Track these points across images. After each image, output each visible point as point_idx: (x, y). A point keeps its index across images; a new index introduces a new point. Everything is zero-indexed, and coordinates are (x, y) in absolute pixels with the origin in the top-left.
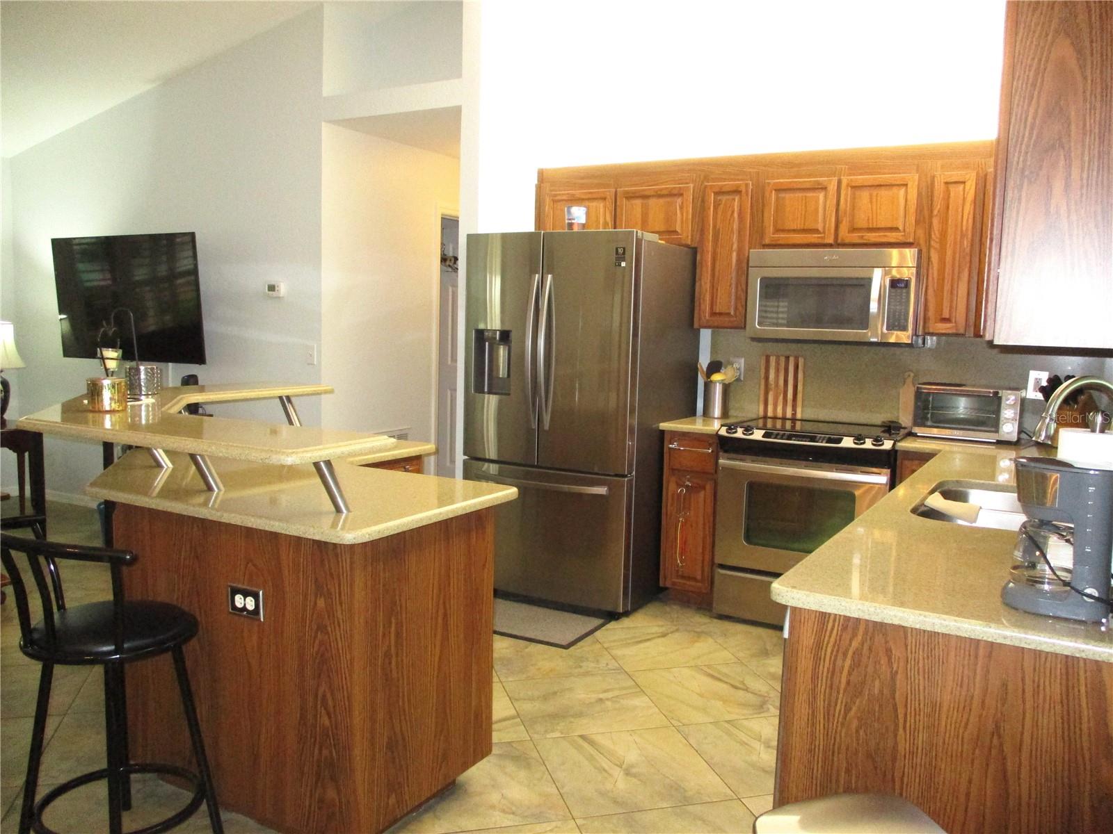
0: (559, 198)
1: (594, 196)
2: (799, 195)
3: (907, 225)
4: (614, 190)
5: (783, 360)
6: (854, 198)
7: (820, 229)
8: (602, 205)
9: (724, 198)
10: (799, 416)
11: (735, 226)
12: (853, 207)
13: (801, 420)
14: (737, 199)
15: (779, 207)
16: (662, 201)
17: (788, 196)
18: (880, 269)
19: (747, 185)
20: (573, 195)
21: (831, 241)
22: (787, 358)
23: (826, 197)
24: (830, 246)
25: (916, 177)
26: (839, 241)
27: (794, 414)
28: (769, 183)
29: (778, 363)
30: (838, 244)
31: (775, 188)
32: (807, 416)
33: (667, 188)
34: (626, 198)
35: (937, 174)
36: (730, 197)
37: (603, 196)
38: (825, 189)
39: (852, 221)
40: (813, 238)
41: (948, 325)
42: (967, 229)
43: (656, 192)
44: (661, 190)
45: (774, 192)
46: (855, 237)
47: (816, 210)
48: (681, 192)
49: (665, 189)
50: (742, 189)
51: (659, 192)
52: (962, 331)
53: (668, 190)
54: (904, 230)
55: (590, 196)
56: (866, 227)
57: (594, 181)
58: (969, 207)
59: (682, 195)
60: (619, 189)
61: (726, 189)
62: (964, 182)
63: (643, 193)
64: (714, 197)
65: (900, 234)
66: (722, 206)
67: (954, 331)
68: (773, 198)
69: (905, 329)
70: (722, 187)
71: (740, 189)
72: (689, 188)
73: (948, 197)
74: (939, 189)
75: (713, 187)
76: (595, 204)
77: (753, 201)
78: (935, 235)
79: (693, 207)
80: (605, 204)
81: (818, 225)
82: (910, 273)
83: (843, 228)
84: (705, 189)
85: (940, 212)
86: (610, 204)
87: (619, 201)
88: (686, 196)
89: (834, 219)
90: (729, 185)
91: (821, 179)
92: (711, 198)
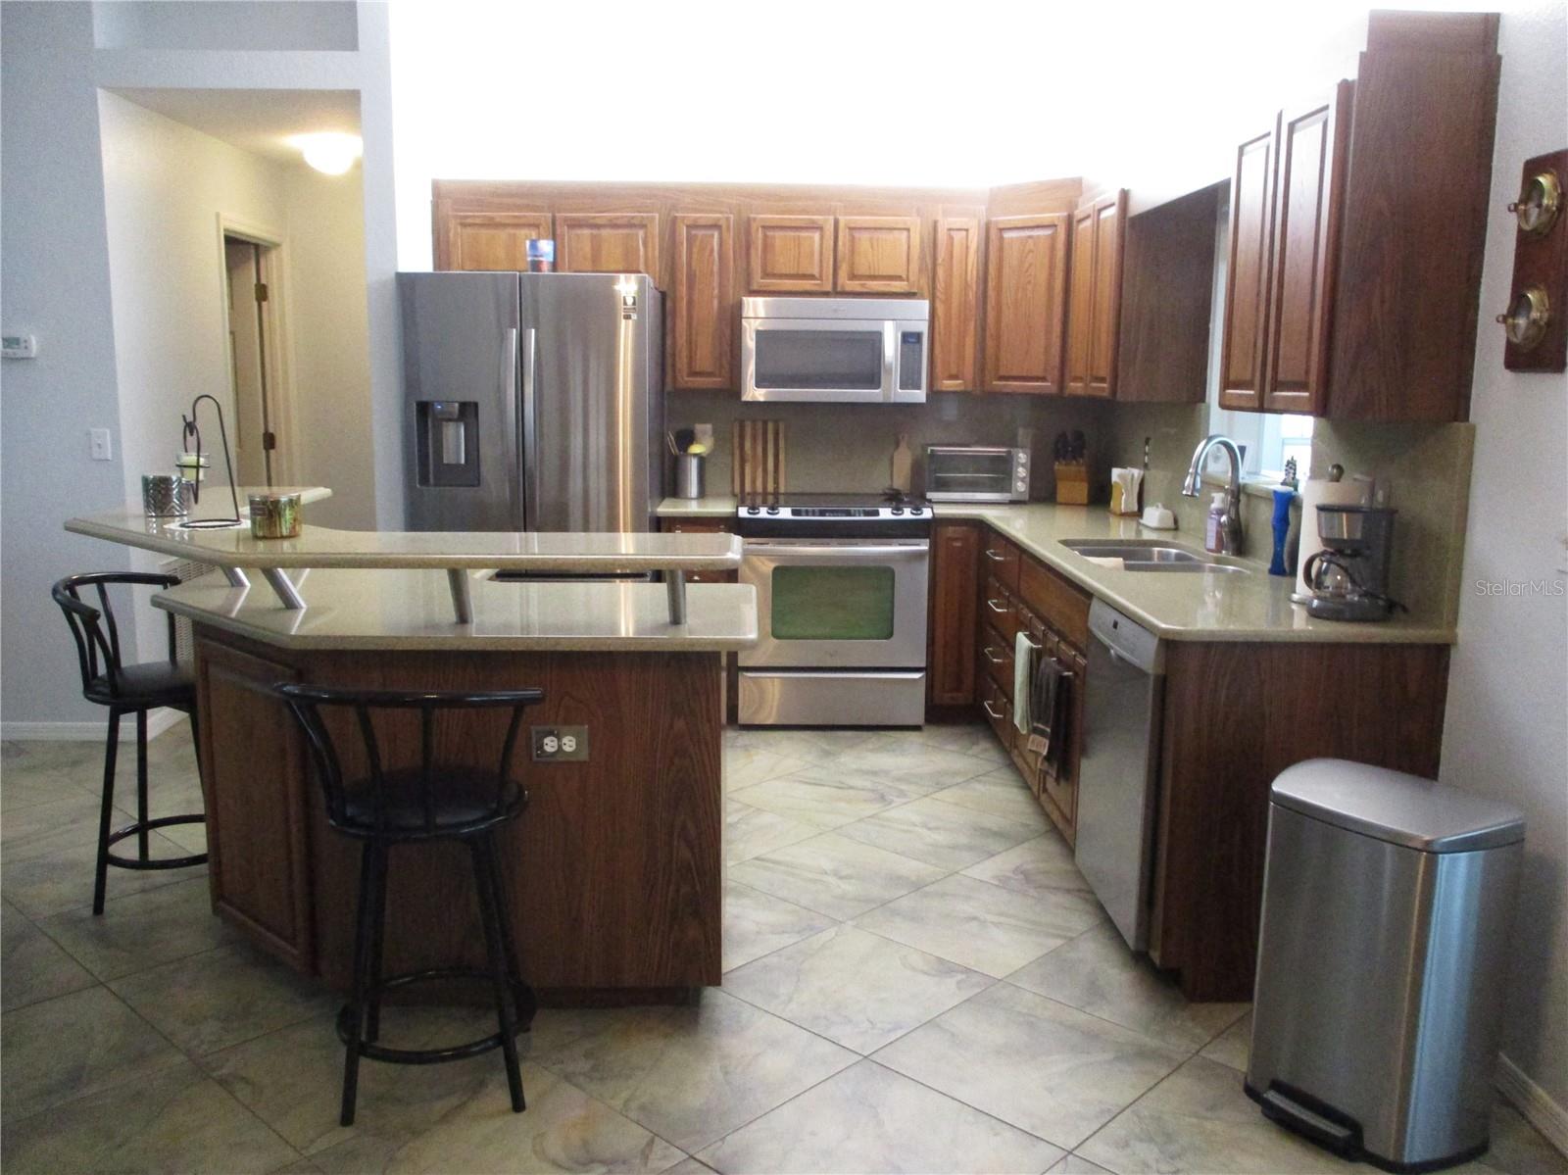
0: (469, 221)
1: (522, 221)
2: (791, 234)
3: (911, 274)
4: (550, 215)
5: (760, 425)
6: (853, 239)
7: (817, 275)
8: (534, 234)
9: (700, 233)
10: (782, 489)
11: (716, 268)
12: (853, 251)
13: (785, 494)
14: (716, 234)
15: (767, 247)
16: (618, 231)
17: (778, 234)
18: (891, 322)
19: (728, 219)
20: (492, 218)
21: (829, 287)
22: (765, 423)
23: (822, 238)
24: (826, 294)
25: (919, 221)
26: (839, 289)
27: (777, 488)
28: (755, 219)
29: (754, 429)
30: (837, 292)
31: (763, 224)
32: (792, 490)
34: (567, 226)
35: (940, 218)
36: (709, 232)
37: (537, 222)
38: (820, 229)
39: (852, 265)
40: (807, 285)
41: (957, 382)
42: (972, 279)
43: (610, 220)
44: (617, 218)
45: (760, 229)
46: (854, 286)
47: (812, 254)
48: (646, 222)
49: (623, 217)
50: (723, 223)
51: (615, 222)
52: (970, 388)
53: (626, 219)
54: (908, 280)
55: (516, 221)
56: (868, 274)
57: (519, 201)
58: (972, 258)
59: (643, 226)
60: (557, 215)
61: (702, 222)
62: (967, 230)
63: (592, 221)
64: (688, 232)
65: (906, 283)
66: (698, 243)
67: (962, 388)
68: (760, 235)
69: (919, 387)
70: (696, 219)
71: (720, 223)
72: (653, 218)
73: (952, 244)
74: (942, 236)
75: (684, 218)
76: (524, 232)
77: (736, 239)
78: (940, 285)
79: (660, 242)
80: (538, 233)
81: (815, 271)
82: (921, 325)
83: (843, 273)
84: (675, 221)
85: (944, 260)
86: (546, 233)
87: (559, 230)
88: (651, 228)
89: (831, 263)
90: (705, 218)
91: (815, 217)
92: (683, 232)
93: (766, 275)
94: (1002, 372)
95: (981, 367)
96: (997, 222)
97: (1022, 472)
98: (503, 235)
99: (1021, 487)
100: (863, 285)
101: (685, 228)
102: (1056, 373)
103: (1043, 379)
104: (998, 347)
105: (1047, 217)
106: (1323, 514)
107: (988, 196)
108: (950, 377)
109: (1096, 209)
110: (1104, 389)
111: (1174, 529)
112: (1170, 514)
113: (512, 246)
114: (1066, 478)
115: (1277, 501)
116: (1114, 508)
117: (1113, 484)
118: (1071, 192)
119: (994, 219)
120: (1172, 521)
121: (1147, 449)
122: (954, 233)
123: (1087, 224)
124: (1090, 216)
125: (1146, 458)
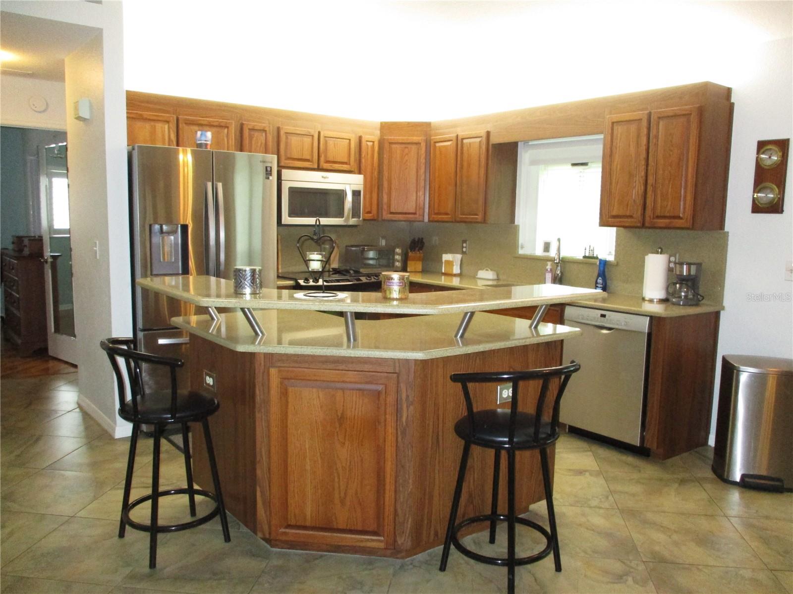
1: (160, 118)
2: (299, 138)
3: (350, 162)
4: (175, 116)
6: (327, 143)
7: (310, 160)
8: (166, 126)
9: (256, 133)
12: (326, 149)
14: (264, 134)
15: (287, 143)
17: (292, 137)
18: (348, 185)
19: (270, 127)
20: (141, 115)
23: (313, 141)
24: (314, 169)
25: (354, 136)
26: (321, 167)
28: (282, 128)
31: (286, 131)
33: (218, 121)
34: (186, 124)
35: (363, 135)
36: (260, 133)
37: (168, 120)
38: (312, 136)
39: (326, 156)
40: (306, 164)
41: (371, 215)
42: (376, 166)
45: (284, 134)
46: (327, 166)
48: (228, 125)
49: (215, 121)
50: (267, 129)
51: (212, 123)
52: (374, 217)
53: (217, 123)
54: (349, 164)
55: (155, 118)
56: (333, 160)
57: (156, 107)
58: (376, 156)
59: (228, 127)
60: (180, 117)
61: (256, 128)
62: (373, 142)
63: (200, 122)
64: (249, 132)
65: (349, 166)
66: (255, 139)
68: (284, 136)
69: (359, 217)
70: (254, 126)
71: (266, 129)
72: (231, 123)
73: (367, 148)
74: (363, 143)
75: (248, 125)
76: (159, 126)
77: (273, 138)
78: (363, 168)
79: (235, 135)
80: (169, 126)
81: (308, 157)
82: (360, 187)
83: (322, 159)
84: (242, 125)
85: (365, 156)
86: (173, 125)
87: (180, 126)
88: (230, 128)
89: (317, 155)
90: (259, 126)
91: (310, 130)
92: (246, 132)
93: (288, 158)
94: (393, 210)
95: (381, 208)
96: (387, 139)
97: (398, 257)
98: (147, 126)
99: (398, 263)
100: (331, 166)
101: (248, 130)
104: (389, 199)
105: (415, 138)
107: (379, 126)
108: (369, 212)
109: (460, 138)
110: (476, 218)
111: (498, 279)
112: (495, 273)
113: (153, 132)
114: (414, 259)
115: (600, 263)
116: (446, 272)
117: (443, 261)
118: (425, 128)
119: (385, 137)
120: (495, 277)
121: (465, 245)
122: (367, 145)
123: (449, 143)
124: (452, 140)
125: (464, 249)
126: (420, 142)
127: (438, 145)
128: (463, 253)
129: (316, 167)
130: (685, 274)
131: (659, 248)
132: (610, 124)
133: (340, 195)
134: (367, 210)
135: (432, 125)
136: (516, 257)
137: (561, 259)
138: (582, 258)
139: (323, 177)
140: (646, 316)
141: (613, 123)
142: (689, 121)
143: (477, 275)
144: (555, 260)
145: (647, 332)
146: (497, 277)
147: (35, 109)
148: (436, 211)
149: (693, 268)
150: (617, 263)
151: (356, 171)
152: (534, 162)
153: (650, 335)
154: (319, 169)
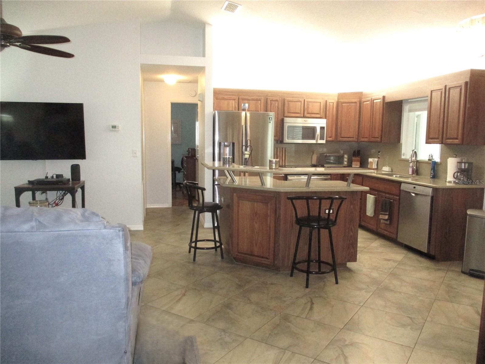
0: (218, 98)
1: (231, 98)
2: (294, 103)
4: (238, 97)
5: (281, 149)
6: (308, 105)
9: (273, 102)
11: (277, 111)
12: (308, 107)
14: (277, 102)
15: (288, 106)
16: (254, 101)
17: (291, 103)
18: (318, 124)
19: (280, 99)
20: (224, 98)
23: (301, 104)
25: (322, 100)
28: (286, 99)
31: (288, 100)
32: (287, 165)
34: (242, 100)
35: (327, 100)
36: (275, 102)
37: (234, 98)
38: (301, 102)
39: (308, 111)
40: (298, 115)
42: (334, 115)
43: (252, 99)
46: (308, 115)
47: (299, 108)
48: (260, 99)
49: (255, 98)
50: (279, 100)
52: (334, 140)
54: (320, 114)
55: (229, 98)
56: (311, 113)
57: (230, 93)
58: (335, 109)
59: (260, 100)
60: (240, 97)
61: (273, 100)
62: (333, 103)
63: (248, 99)
66: (273, 104)
67: (332, 140)
68: (287, 103)
69: (324, 140)
70: (272, 99)
72: (262, 98)
73: (330, 106)
74: (328, 104)
75: (269, 99)
76: (231, 101)
77: (281, 104)
78: (327, 115)
79: (264, 104)
80: (235, 101)
81: (299, 112)
82: (324, 125)
83: (306, 112)
84: (267, 99)
85: (328, 110)
86: (237, 101)
87: (240, 101)
88: (261, 101)
89: (303, 110)
90: (274, 98)
91: (300, 99)
92: (269, 102)
93: (289, 113)
94: (342, 136)
95: (336, 135)
96: (341, 101)
97: (346, 160)
98: (226, 102)
99: (346, 163)
100: (310, 115)
101: (269, 101)
102: (357, 137)
103: (353, 138)
104: (341, 131)
105: (354, 100)
106: (458, 164)
107: (337, 95)
108: (330, 137)
109: (372, 100)
110: (378, 140)
111: (392, 171)
112: (390, 168)
113: (228, 104)
114: (355, 161)
115: (432, 163)
116: (370, 168)
117: (369, 162)
118: (360, 95)
119: (339, 100)
120: (391, 170)
121: (379, 154)
122: (330, 104)
123: (368, 102)
124: (369, 101)
125: (379, 156)
126: (357, 102)
127: (364, 103)
128: (379, 158)
129: (302, 116)
130: (463, 168)
131: (455, 155)
132: (430, 91)
133: (313, 129)
134: (329, 136)
135: (363, 93)
136: (400, 160)
137: (412, 160)
138: (427, 160)
139: (304, 121)
140: (431, 187)
141: (432, 91)
142: (461, 90)
143: (382, 169)
144: (409, 161)
145: (430, 195)
146: (392, 170)
147: (192, 96)
148: (363, 136)
149: (467, 165)
150: (441, 163)
151: (324, 117)
152: (410, 111)
153: (432, 198)
154: (304, 117)
